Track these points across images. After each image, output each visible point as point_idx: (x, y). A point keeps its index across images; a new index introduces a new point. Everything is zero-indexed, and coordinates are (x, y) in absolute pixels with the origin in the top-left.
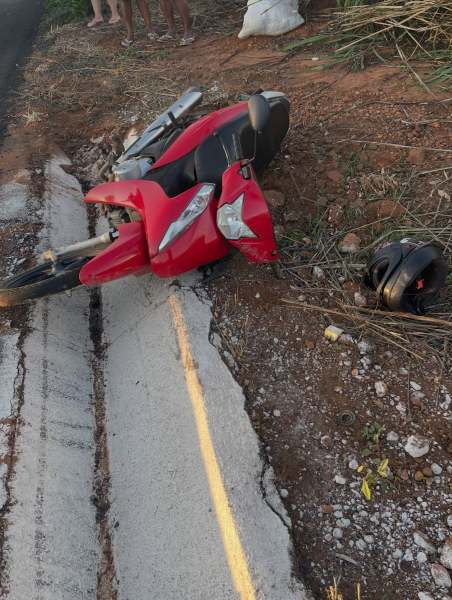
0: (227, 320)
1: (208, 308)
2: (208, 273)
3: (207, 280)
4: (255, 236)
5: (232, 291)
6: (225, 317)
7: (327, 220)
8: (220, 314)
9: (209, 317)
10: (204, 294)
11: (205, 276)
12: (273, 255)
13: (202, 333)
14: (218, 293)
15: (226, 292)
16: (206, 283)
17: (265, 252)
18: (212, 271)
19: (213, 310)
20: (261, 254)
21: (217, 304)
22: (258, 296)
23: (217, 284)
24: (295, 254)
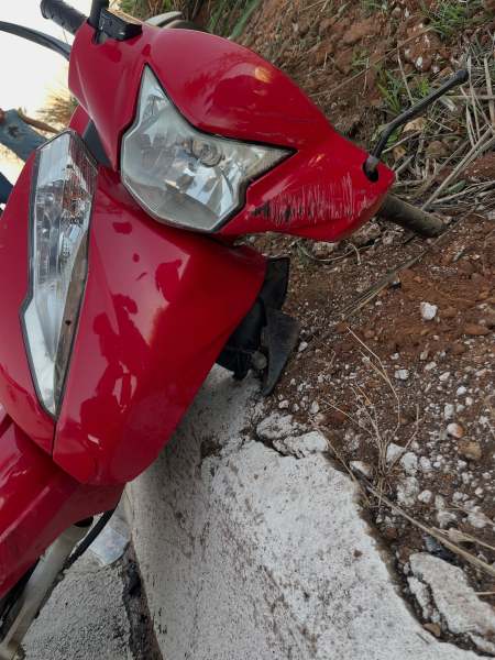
0: (409, 460)
1: (322, 462)
2: (261, 362)
3: (271, 381)
4: (277, 155)
5: (349, 354)
6: (393, 451)
7: (417, 71)
8: (371, 454)
9: (342, 495)
10: (285, 423)
11: (262, 376)
12: (373, 176)
13: (362, 596)
14: (317, 393)
15: (335, 374)
16: (273, 392)
17: (348, 182)
18: (265, 353)
19: (338, 459)
20: (338, 197)
21: (335, 425)
22: (429, 311)
23: (300, 372)
24: (417, 171)
